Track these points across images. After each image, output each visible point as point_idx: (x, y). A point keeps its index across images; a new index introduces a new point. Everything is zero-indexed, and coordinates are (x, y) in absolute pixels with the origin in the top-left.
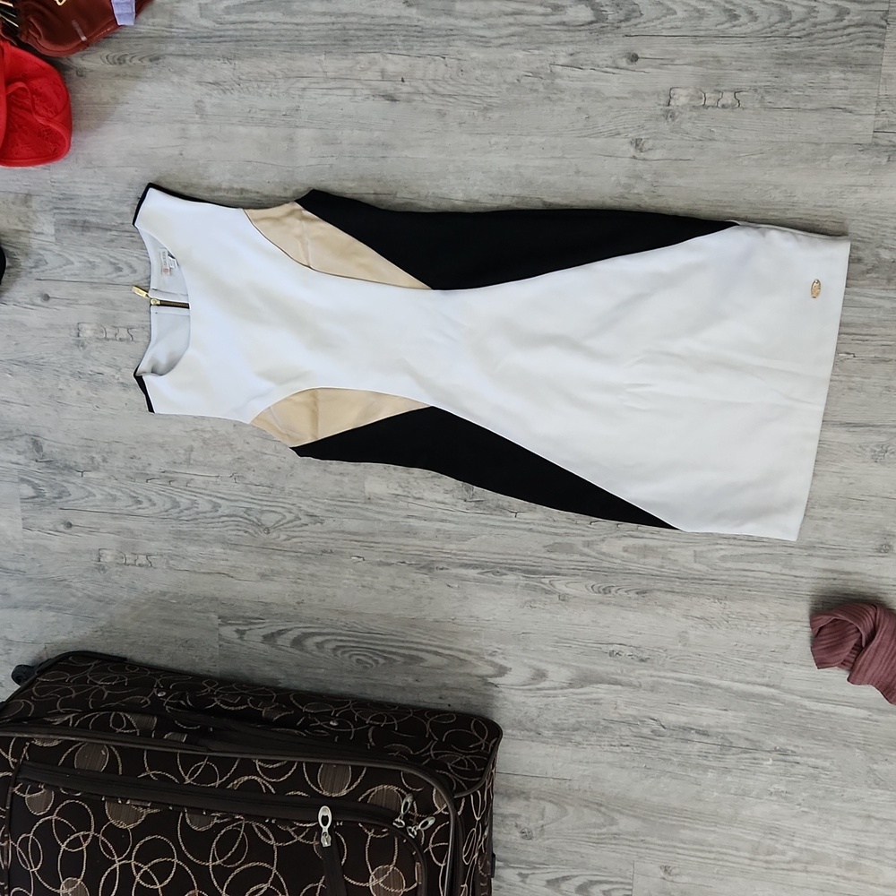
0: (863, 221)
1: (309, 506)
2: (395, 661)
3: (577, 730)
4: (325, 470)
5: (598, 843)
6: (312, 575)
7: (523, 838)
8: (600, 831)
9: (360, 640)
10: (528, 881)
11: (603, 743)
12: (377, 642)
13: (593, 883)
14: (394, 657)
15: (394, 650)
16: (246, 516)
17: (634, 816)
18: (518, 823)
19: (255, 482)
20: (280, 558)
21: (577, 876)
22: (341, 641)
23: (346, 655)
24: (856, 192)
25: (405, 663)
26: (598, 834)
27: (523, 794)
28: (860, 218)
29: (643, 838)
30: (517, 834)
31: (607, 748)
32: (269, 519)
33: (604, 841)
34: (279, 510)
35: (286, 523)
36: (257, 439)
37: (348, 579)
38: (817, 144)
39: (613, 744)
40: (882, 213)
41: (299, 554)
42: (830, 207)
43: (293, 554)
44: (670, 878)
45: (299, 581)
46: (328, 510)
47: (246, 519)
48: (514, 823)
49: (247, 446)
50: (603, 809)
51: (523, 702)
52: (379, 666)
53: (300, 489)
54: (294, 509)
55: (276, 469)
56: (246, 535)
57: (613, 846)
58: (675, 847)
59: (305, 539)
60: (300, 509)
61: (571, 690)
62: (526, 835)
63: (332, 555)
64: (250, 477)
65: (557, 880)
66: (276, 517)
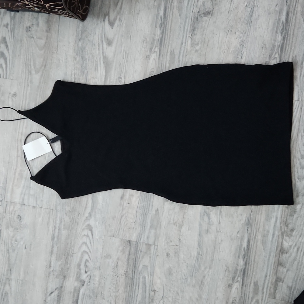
3: (82, 58)
5: (26, 64)
7: (27, 27)
8: (32, 65)
10: (5, 28)
11: (76, 70)
13: (5, 60)
17: (40, 82)
18: (34, 26)
21: (9, 52)
26: (30, 65)
27: (49, 30)
29: (29, 85)
30: (28, 24)
31: (74, 72)
33: (27, 67)
39: (76, 75)
44: (11, 96)
48: (34, 23)
50: (43, 68)
51: (96, 33)
57: (25, 71)
58: (26, 100)
61: (102, 57)
62: (28, 29)
65: (6, 42)
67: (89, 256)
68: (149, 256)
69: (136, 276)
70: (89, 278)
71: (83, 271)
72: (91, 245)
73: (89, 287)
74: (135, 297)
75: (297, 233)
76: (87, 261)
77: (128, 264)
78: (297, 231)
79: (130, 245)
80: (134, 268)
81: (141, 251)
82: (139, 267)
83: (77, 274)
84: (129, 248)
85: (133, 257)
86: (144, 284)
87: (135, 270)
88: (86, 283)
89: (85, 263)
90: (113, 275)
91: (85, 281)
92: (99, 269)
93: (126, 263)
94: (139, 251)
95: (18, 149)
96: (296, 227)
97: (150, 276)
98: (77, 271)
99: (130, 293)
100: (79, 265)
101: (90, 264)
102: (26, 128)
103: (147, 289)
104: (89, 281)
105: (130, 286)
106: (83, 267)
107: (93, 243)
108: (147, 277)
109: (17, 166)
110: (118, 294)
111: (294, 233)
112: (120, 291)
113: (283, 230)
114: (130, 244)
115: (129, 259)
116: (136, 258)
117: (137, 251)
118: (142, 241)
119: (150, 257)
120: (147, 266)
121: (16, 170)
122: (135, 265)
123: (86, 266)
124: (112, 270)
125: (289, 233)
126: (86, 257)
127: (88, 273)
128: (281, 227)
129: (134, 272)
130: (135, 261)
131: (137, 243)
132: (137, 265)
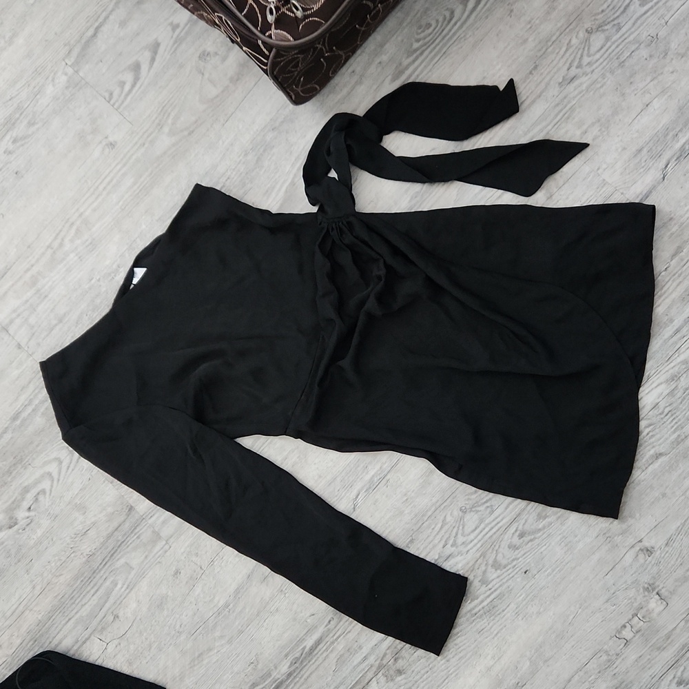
0: (469, 646)
1: (581, 84)
2: (408, 57)
3: (257, 161)
4: (599, 121)
5: (163, 107)
6: (525, 41)
7: (204, 51)
8: (171, 117)
9: (444, 41)
10: (169, 28)
11: (234, 173)
12: (433, 53)
13: (136, 79)
14: (411, 59)
15: (417, 63)
16: (616, 22)
17: (165, 153)
18: (217, 57)
19: (637, 52)
20: (559, 25)
21: (149, 71)
22: (455, 24)
23: (441, 19)
24: (493, 657)
25: (400, 64)
26: (169, 114)
27: (236, 79)
28: (473, 646)
29: (146, 146)
30: (210, 47)
31: (229, 173)
32: (597, 40)
33: (162, 114)
34: (598, 56)
35: (583, 53)
36: (669, 84)
37: (500, 70)
38: (546, 661)
39: (229, 181)
40: (465, 662)
41: (550, 44)
42: (496, 634)
43: (554, 38)
44: (104, 143)
45: (529, 26)
46: (565, 98)
47: (613, 21)
48: (220, 53)
49: (671, 70)
50: (186, 133)
51: (305, 136)
52: (413, 40)
53: (601, 87)
54: (588, 70)
55: (632, 80)
56: (600, 10)
57: (154, 118)
58: (124, 165)
59: (558, 59)
60: (585, 74)
61: (290, 181)
62: (204, 56)
63: (528, 71)
64: (644, 53)
65: (155, 52)
66: (593, 50)
67: (52, 486)
68: (146, 553)
69: (102, 572)
70: (27, 523)
71: (25, 505)
72: (67, 472)
73: (17, 536)
74: (80, 604)
75: (404, 682)
76: (43, 492)
77: (103, 544)
78: (405, 679)
79: (128, 515)
80: (109, 555)
81: (138, 537)
82: (118, 559)
83: (13, 503)
84: (122, 518)
85: (120, 538)
86: (108, 594)
87: (109, 560)
88: (16, 527)
89: (38, 494)
90: (68, 544)
91: (18, 522)
92: (53, 518)
93: (102, 540)
94: (135, 534)
95: (58, 234)
96: (410, 672)
97: (125, 586)
98: (16, 498)
99: (75, 592)
100: (26, 490)
101: (45, 501)
102: (94, 210)
103: (108, 605)
104: (24, 527)
105: (82, 581)
106: (30, 496)
107: (73, 470)
108: (119, 586)
109: (38, 260)
110: (56, 581)
111: (399, 678)
112: (62, 579)
113: (385, 662)
114: (130, 514)
115: (110, 537)
116: (123, 542)
117: (132, 532)
118: (151, 521)
119: (146, 557)
120: (132, 568)
121: (32, 266)
122: (114, 553)
123: (36, 500)
124: (73, 536)
125: (392, 672)
126: (46, 485)
127: (32, 514)
128: (385, 655)
129: (104, 563)
130: (119, 547)
131: (142, 519)
132: (118, 555)
